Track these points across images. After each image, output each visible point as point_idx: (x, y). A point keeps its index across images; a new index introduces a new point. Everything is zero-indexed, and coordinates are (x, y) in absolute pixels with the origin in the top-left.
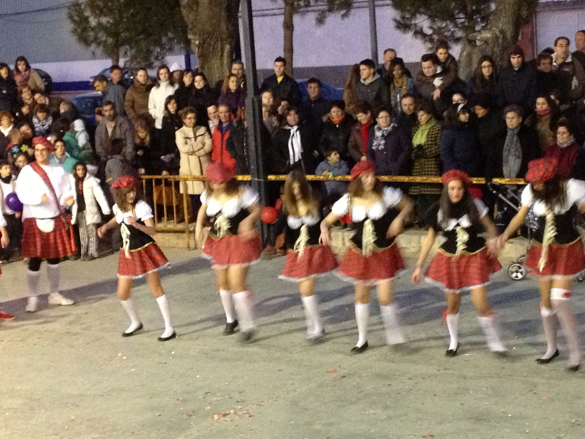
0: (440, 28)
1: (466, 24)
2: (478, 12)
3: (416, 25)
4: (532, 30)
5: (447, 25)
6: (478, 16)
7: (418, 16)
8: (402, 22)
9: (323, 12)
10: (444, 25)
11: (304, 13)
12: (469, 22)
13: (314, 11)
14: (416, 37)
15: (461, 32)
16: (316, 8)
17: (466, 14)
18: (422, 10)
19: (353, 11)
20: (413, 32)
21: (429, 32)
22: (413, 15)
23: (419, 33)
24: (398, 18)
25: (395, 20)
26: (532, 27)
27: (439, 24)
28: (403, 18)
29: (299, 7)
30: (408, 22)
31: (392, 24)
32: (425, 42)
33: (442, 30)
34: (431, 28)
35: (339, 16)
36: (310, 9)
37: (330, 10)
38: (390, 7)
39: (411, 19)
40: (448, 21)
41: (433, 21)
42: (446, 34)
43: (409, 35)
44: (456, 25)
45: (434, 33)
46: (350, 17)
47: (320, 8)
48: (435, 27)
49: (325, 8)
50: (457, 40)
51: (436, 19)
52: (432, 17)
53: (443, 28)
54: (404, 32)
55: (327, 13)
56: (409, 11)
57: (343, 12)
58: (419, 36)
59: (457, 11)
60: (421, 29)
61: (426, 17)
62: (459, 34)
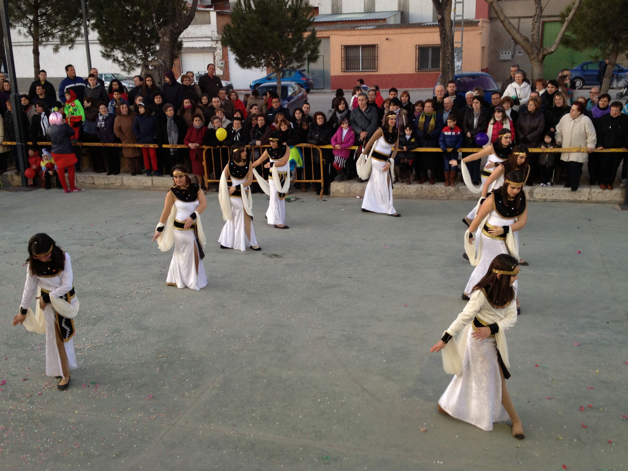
0: (128, 58)
1: (143, 56)
2: (149, 50)
3: (114, 55)
4: (180, 62)
5: (132, 57)
6: (149, 52)
7: (115, 50)
8: (106, 53)
9: (57, 45)
10: (130, 56)
11: (45, 45)
12: (144, 56)
13: (52, 44)
14: (115, 63)
15: (140, 61)
16: (53, 43)
17: (143, 51)
18: (117, 47)
19: (75, 46)
20: (112, 60)
21: (122, 60)
22: (112, 50)
23: (116, 60)
24: (103, 51)
25: (102, 52)
26: (179, 60)
27: (127, 55)
28: (106, 51)
29: (42, 41)
30: (109, 54)
31: (100, 54)
32: (120, 65)
33: (129, 60)
34: (123, 58)
35: (68, 48)
36: (49, 43)
37: (61, 44)
38: (98, 44)
39: (111, 52)
40: (133, 54)
41: (124, 54)
42: (132, 61)
43: (110, 61)
44: (137, 57)
45: (125, 61)
46: (74, 48)
47: (55, 43)
48: (125, 57)
49: (59, 43)
50: (138, 65)
51: (126, 53)
52: (123, 52)
53: (130, 58)
54: (107, 59)
55: (60, 46)
56: (109, 47)
57: (69, 46)
58: (116, 62)
59: (137, 49)
60: (117, 58)
61: (119, 51)
62: (139, 62)
